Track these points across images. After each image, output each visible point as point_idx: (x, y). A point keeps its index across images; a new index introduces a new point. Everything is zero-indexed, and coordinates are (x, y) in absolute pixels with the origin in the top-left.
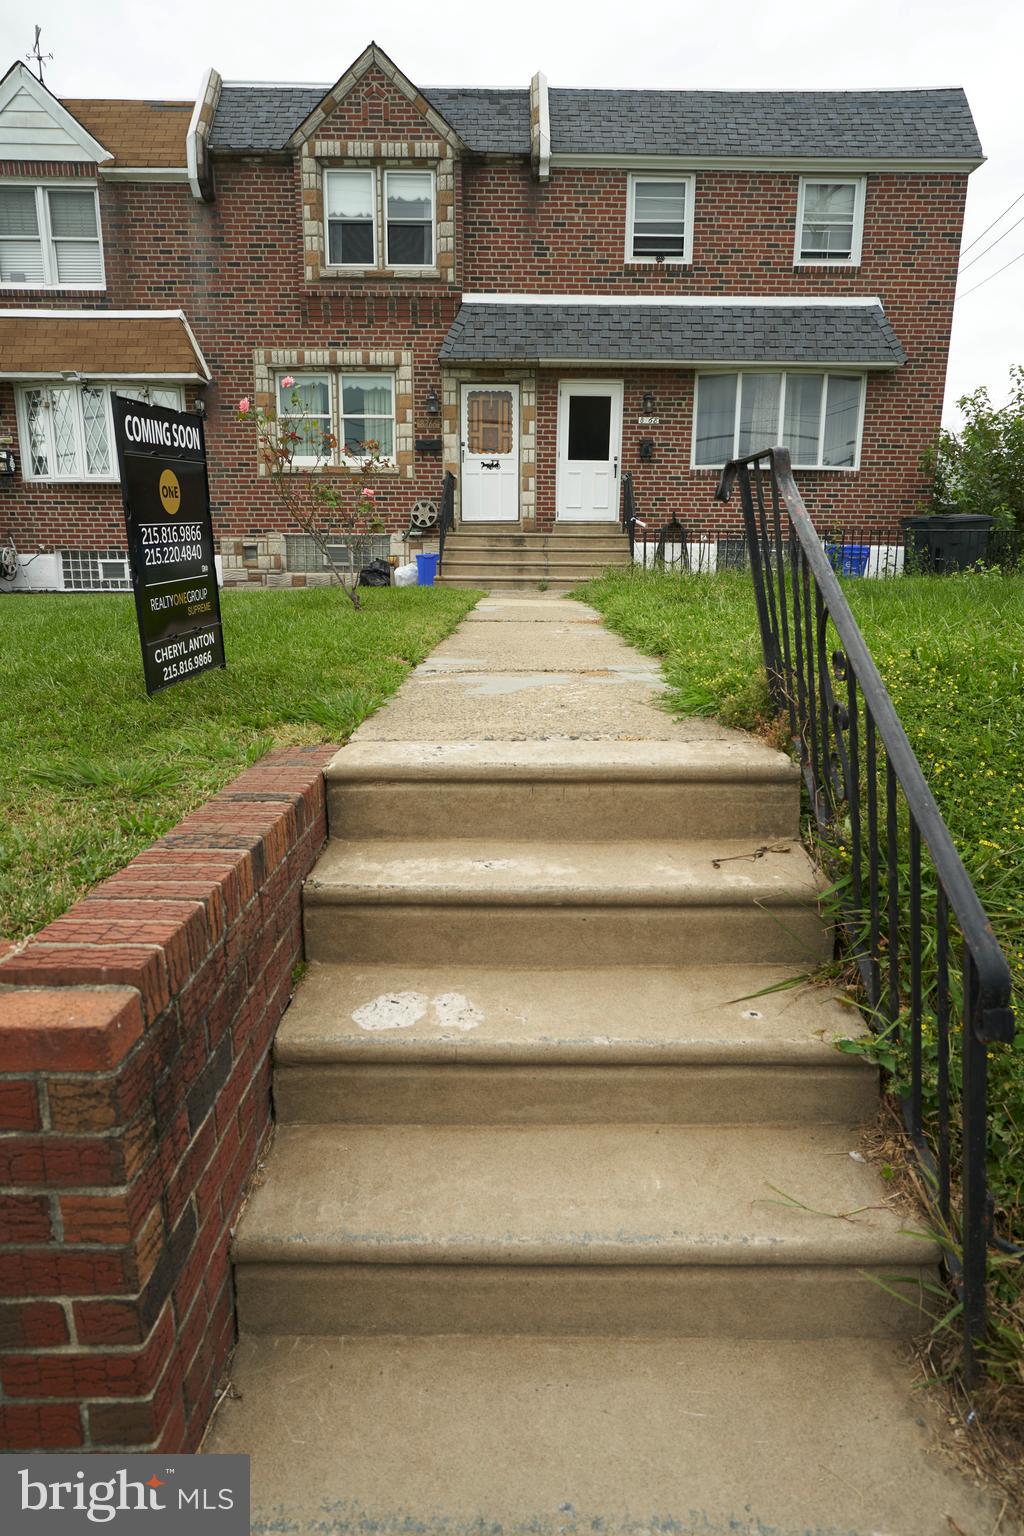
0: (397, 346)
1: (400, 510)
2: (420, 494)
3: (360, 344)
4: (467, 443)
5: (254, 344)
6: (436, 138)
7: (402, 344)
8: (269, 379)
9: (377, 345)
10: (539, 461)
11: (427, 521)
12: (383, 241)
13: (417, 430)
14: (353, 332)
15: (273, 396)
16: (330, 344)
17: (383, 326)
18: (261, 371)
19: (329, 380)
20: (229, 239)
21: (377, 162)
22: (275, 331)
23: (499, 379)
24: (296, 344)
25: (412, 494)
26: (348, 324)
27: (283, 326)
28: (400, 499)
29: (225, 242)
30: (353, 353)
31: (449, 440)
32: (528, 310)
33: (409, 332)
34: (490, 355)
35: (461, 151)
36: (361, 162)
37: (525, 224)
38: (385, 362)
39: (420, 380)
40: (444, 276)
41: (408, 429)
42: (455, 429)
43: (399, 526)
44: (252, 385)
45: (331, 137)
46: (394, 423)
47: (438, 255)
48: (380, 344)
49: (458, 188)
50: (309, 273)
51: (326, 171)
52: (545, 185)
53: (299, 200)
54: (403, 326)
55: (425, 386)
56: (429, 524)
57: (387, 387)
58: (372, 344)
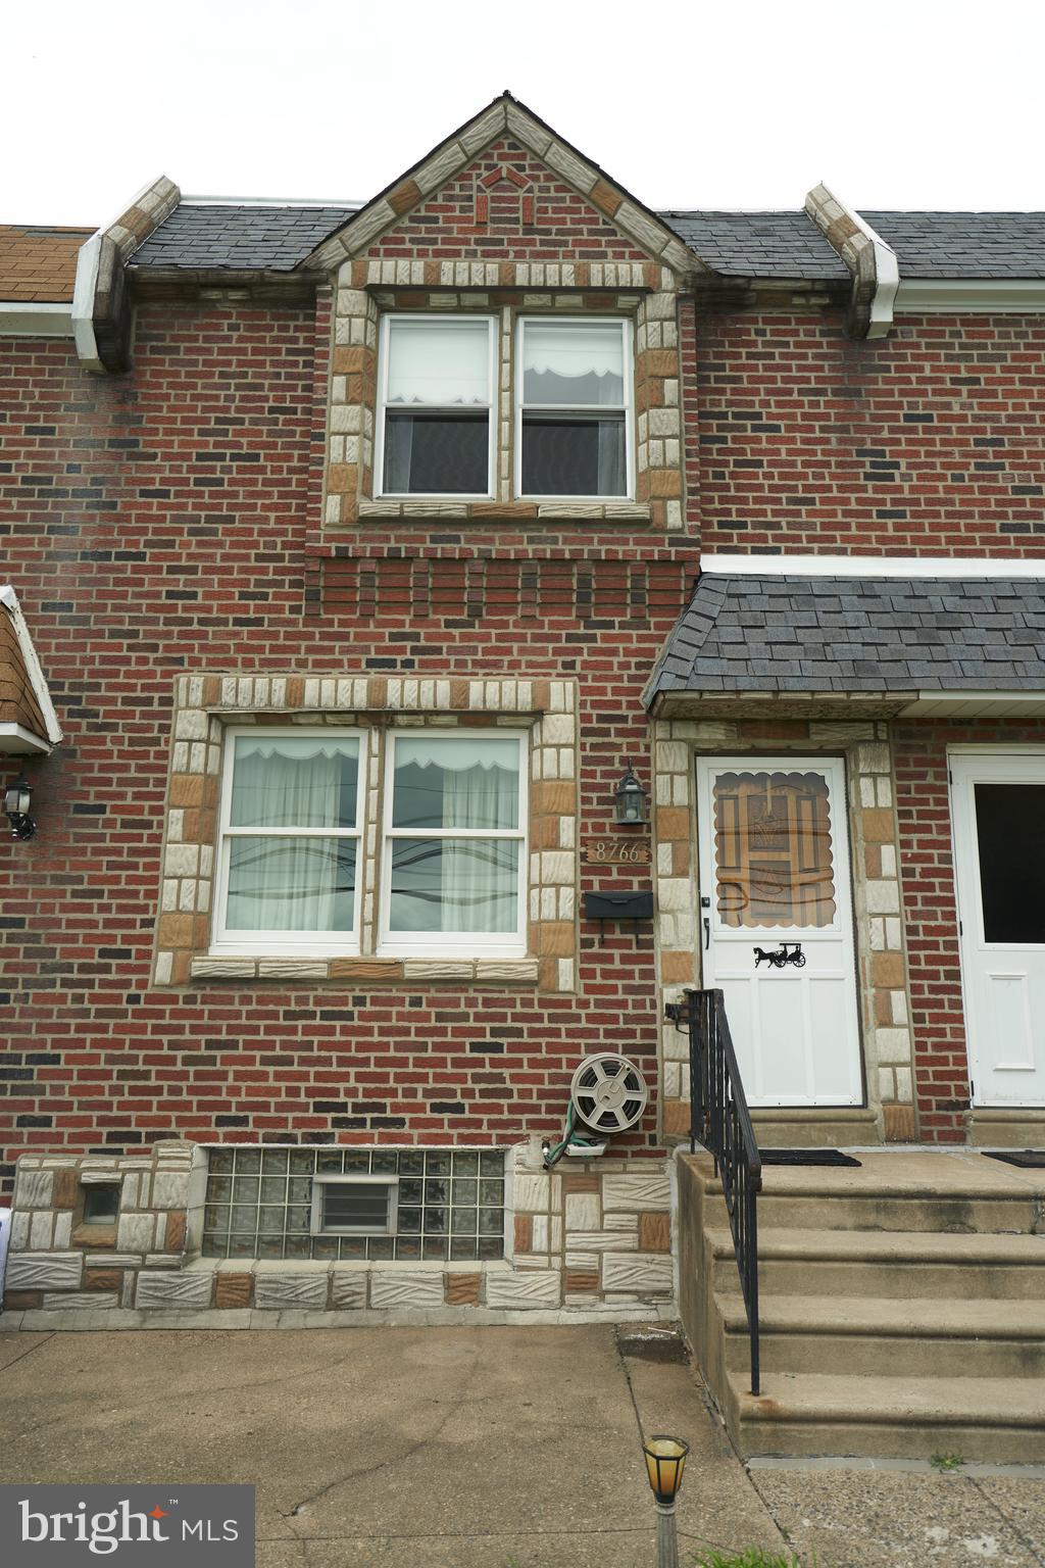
0: (539, 669)
1: (539, 1079)
2: (593, 1033)
3: (445, 664)
4: (715, 900)
5: (180, 661)
6: (635, 256)
7: (552, 665)
8: (208, 742)
9: (489, 667)
10: (912, 945)
11: (620, 1116)
12: (511, 448)
13: (587, 867)
14: (429, 637)
15: (213, 782)
16: (371, 663)
17: (505, 624)
18: (189, 722)
19: (362, 746)
20: (152, 444)
21: (503, 299)
22: (236, 634)
23: (796, 744)
24: (287, 662)
25: (570, 1033)
26: (420, 618)
27: (259, 622)
28: (537, 1048)
29: (141, 449)
30: (428, 684)
31: (671, 892)
32: (866, 588)
33: (570, 637)
34: (792, 684)
35: (699, 275)
36: (469, 299)
37: (838, 417)
38: (508, 704)
39: (594, 747)
40: (658, 517)
41: (562, 864)
42: (685, 865)
43: (533, 1124)
44: (164, 755)
45: (407, 253)
46: (523, 851)
47: (639, 476)
48: (496, 664)
49: (686, 346)
50: (332, 509)
51: (387, 318)
52: (880, 343)
53: (324, 367)
54: (552, 624)
55: (609, 761)
56: (624, 1124)
57: (506, 763)
58: (475, 663)
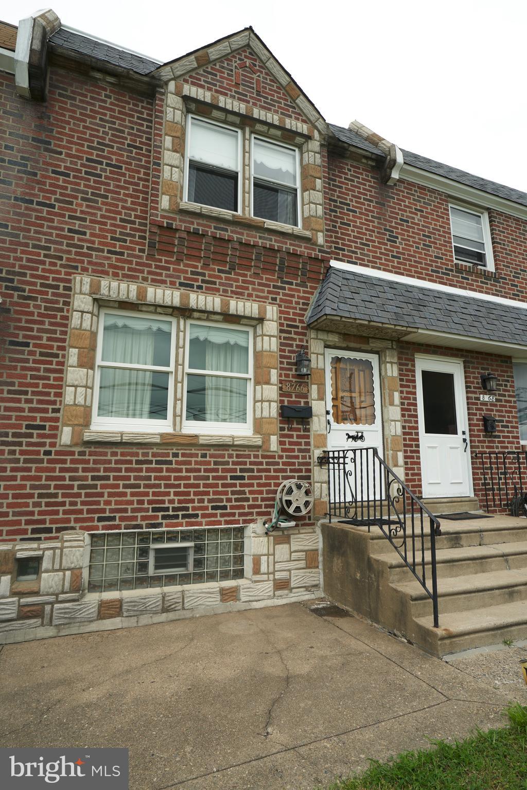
0: (260, 299)
1: (261, 492)
2: (284, 471)
3: (218, 290)
4: (332, 412)
5: (76, 268)
6: (303, 121)
7: (267, 298)
8: (92, 313)
9: (238, 294)
10: (404, 434)
11: (302, 508)
12: (249, 193)
13: (283, 393)
14: (210, 276)
15: (94, 335)
16: (181, 284)
17: (246, 276)
18: (81, 302)
19: (173, 326)
20: (59, 146)
21: (245, 122)
22: (109, 258)
23: (364, 347)
24: (137, 277)
25: (276, 471)
26: (205, 266)
27: (122, 254)
28: (260, 478)
29: (52, 147)
30: (210, 299)
31: (318, 407)
33: (274, 287)
35: (330, 137)
36: (231, 118)
38: (248, 313)
39: (285, 338)
40: (315, 238)
41: (271, 392)
42: (322, 397)
43: (259, 514)
44: (66, 318)
45: (202, 87)
46: (250, 386)
47: (304, 219)
48: (242, 294)
49: (324, 166)
50: (165, 202)
51: (190, 116)
52: (391, 188)
53: (160, 130)
54: (267, 279)
55: (291, 346)
56: (304, 512)
57: (242, 343)
58: (232, 292)
